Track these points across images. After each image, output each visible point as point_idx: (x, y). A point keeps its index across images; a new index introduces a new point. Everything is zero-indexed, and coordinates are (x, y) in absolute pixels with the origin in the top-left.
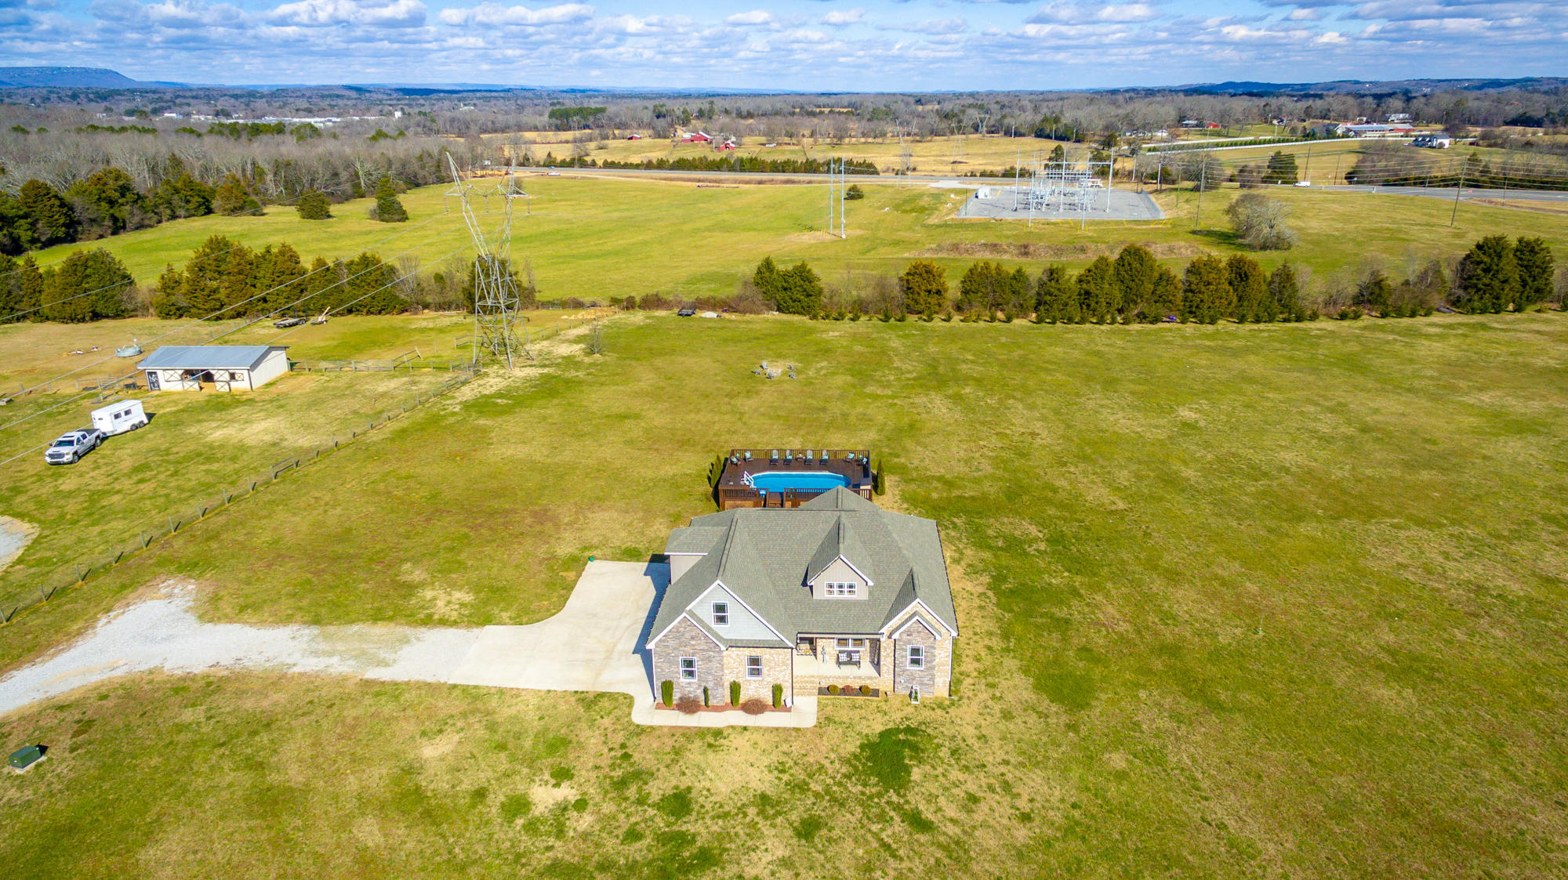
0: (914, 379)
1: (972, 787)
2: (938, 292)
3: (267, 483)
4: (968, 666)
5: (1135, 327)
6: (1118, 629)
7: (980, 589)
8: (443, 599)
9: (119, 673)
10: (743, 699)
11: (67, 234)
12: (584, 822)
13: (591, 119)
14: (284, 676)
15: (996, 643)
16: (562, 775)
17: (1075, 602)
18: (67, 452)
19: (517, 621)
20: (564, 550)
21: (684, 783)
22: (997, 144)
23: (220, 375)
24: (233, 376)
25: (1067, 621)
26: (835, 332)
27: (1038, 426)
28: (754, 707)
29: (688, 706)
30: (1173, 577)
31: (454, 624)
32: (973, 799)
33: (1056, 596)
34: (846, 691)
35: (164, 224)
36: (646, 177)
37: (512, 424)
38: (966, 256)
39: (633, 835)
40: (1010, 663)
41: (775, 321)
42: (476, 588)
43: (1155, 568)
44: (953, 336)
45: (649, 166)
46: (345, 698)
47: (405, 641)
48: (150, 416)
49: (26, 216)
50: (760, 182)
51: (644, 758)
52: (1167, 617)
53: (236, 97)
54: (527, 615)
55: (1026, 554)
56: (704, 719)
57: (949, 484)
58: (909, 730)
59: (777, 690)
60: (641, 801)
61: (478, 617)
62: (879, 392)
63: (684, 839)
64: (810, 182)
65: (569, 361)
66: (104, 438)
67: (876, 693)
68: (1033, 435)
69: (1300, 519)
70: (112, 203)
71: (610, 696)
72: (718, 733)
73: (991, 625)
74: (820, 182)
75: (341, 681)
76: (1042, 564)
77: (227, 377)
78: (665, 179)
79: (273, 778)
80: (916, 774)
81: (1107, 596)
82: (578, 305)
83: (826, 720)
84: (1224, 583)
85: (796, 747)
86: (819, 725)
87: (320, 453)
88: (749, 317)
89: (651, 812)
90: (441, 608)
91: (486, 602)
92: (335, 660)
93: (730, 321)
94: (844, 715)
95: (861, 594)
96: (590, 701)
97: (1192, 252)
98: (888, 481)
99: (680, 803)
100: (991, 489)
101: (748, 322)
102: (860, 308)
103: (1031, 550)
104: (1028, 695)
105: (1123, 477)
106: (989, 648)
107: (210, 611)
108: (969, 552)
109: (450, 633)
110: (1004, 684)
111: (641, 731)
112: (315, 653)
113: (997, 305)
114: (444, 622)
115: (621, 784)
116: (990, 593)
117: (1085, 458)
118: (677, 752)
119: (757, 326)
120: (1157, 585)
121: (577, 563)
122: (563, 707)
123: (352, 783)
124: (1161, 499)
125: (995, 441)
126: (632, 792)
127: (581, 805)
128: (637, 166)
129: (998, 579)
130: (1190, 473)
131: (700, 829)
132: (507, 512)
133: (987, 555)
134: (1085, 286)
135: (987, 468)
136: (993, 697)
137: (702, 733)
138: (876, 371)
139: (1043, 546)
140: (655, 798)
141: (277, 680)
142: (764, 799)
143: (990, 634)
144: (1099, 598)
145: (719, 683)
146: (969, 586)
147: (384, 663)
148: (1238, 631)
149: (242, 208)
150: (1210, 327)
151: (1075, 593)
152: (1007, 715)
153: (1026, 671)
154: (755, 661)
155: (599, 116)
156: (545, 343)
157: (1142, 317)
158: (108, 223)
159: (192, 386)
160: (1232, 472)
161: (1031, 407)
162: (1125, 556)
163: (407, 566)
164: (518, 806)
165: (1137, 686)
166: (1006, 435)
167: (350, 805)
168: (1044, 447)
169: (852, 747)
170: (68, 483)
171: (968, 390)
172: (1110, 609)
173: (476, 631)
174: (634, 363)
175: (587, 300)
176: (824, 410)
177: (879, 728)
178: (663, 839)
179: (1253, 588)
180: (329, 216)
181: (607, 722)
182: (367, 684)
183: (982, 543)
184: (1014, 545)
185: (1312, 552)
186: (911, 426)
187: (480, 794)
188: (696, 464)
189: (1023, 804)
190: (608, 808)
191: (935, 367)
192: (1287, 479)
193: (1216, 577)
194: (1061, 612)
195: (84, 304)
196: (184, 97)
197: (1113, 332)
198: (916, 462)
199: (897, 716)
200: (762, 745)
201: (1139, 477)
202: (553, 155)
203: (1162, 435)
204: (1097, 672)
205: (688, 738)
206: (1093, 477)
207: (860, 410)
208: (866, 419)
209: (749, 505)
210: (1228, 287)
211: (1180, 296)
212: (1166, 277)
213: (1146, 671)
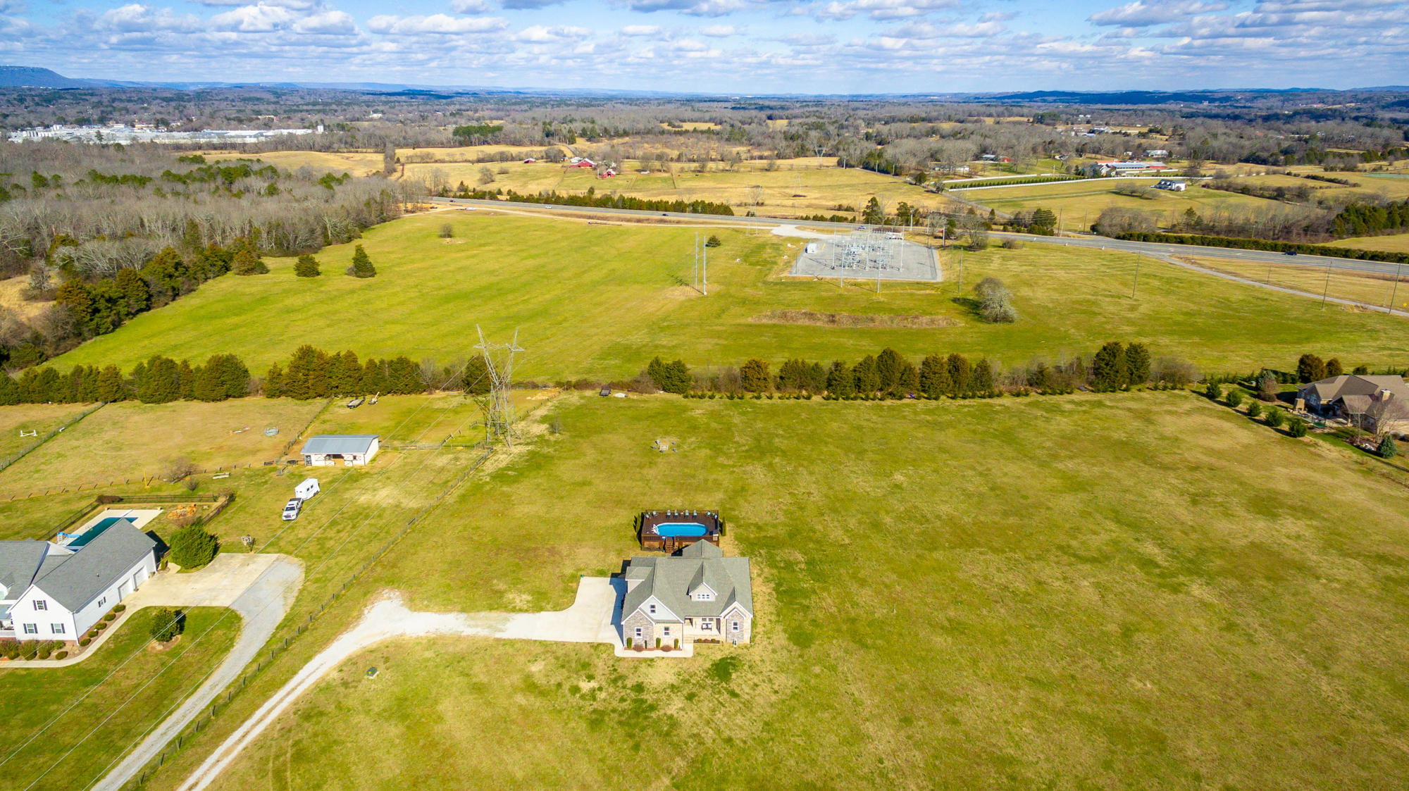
0: (747, 451)
1: (756, 681)
2: (765, 379)
3: (406, 534)
4: (760, 629)
5: (888, 402)
7: (769, 591)
8: (518, 599)
9: (388, 635)
10: (661, 645)
11: (147, 305)
12: (603, 695)
13: (491, 136)
14: (460, 637)
15: (773, 618)
16: (590, 678)
17: (813, 597)
19: (555, 609)
20: (569, 571)
21: (640, 679)
22: (832, 175)
23: (348, 457)
24: (354, 458)
25: (808, 607)
26: (700, 409)
27: (813, 488)
28: (667, 649)
29: (638, 648)
30: (863, 583)
31: (526, 611)
32: (756, 685)
33: (805, 594)
34: (706, 641)
35: (202, 287)
37: (522, 490)
38: (792, 322)
39: (623, 700)
40: (779, 628)
41: (663, 400)
42: (531, 592)
43: (854, 578)
44: (773, 413)
46: (491, 645)
47: (508, 620)
50: (639, 221)
51: (623, 670)
52: (855, 604)
54: (558, 607)
55: (794, 571)
56: (645, 654)
57: (759, 528)
58: (732, 658)
59: (676, 641)
60: (624, 687)
61: (537, 608)
62: (725, 463)
63: (643, 701)
64: (678, 222)
65: (542, 439)
67: (718, 642)
68: (809, 494)
69: (936, 549)
70: (171, 276)
71: (604, 644)
72: (652, 660)
73: (772, 609)
74: (687, 223)
75: (486, 639)
76: (801, 576)
77: (351, 458)
79: (474, 680)
80: (734, 676)
81: (829, 594)
82: (535, 386)
83: (697, 654)
84: (886, 586)
85: (685, 665)
86: (694, 656)
87: (424, 512)
88: (646, 396)
89: (629, 691)
90: (518, 604)
91: (538, 602)
92: (479, 629)
93: (633, 400)
94: (705, 652)
95: (712, 599)
96: (596, 647)
97: (947, 323)
98: (728, 527)
99: (639, 688)
100: (782, 531)
101: (645, 401)
102: (715, 385)
103: (796, 569)
104: (785, 642)
105: (852, 523)
106: (770, 620)
107: (413, 606)
108: (766, 570)
109: (526, 615)
110: (775, 637)
111: (619, 659)
113: (801, 387)
114: (521, 610)
115: (615, 681)
116: (774, 593)
117: (834, 511)
118: (636, 668)
119: (650, 405)
120: (854, 587)
121: (575, 578)
122: (584, 649)
123: (507, 682)
124: (868, 537)
125: (788, 499)
126: (620, 684)
127: (600, 689)
129: (779, 585)
130: (888, 520)
131: (649, 697)
132: (536, 549)
133: (775, 571)
134: (857, 374)
135: (782, 518)
136: (769, 643)
137: (645, 660)
138: (723, 445)
139: (803, 566)
140: (629, 686)
142: (672, 686)
143: (772, 613)
144: (825, 594)
145: (651, 639)
146: (764, 589)
147: (502, 631)
148: (885, 611)
149: (253, 269)
150: (934, 403)
151: (814, 592)
152: (774, 651)
153: (785, 631)
154: (667, 629)
155: (497, 133)
157: (892, 395)
158: (170, 293)
159: (331, 463)
160: (910, 519)
161: (811, 473)
162: (842, 571)
163: (495, 581)
164: (575, 690)
165: (834, 637)
166: (795, 494)
167: (510, 690)
168: (814, 502)
169: (708, 665)
170: (301, 533)
171: (777, 460)
172: (829, 600)
173: (538, 615)
174: (581, 441)
175: (539, 380)
176: (694, 477)
177: (719, 657)
178: (635, 701)
179: (898, 588)
180: (318, 274)
181: (604, 656)
182: (498, 640)
183: (772, 564)
184: (789, 566)
185: (934, 569)
186: (743, 489)
187: (559, 685)
188: (626, 517)
189: (776, 687)
191: (759, 441)
192: (938, 523)
193: (883, 583)
194: (806, 602)
197: (872, 408)
198: (744, 514)
199: (727, 652)
200: (671, 665)
201: (860, 523)
202: (465, 183)
203: (880, 493)
204: (817, 631)
205: (640, 663)
206: (836, 523)
207: (714, 476)
208: (717, 484)
209: (656, 544)
210: (948, 375)
211: (917, 380)
212: (909, 369)
213: (839, 630)
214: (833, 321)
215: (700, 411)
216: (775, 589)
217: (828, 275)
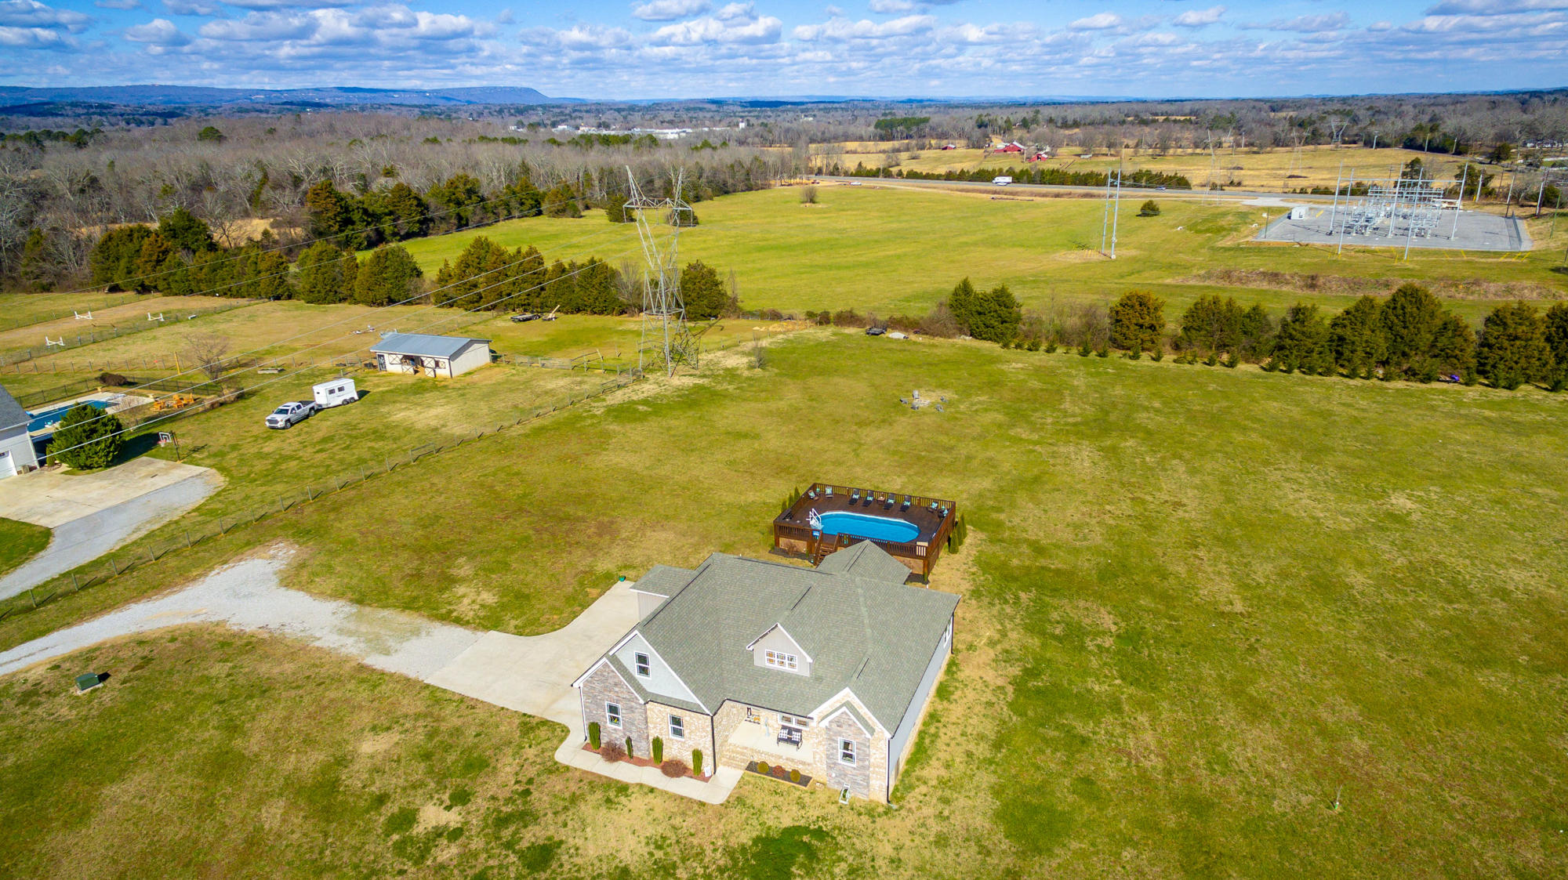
0: (1075, 424)
3: (406, 465)
4: (932, 771)
5: (1400, 384)
6: (1145, 763)
7: (1000, 682)
8: (470, 597)
9: (197, 620)
10: (666, 757)
11: (421, 229)
12: (448, 853)
13: (915, 128)
14: (304, 648)
15: (982, 750)
16: (461, 798)
17: (1109, 718)
18: (281, 419)
19: (519, 632)
20: (604, 565)
21: (562, 834)
22: (1352, 156)
23: (429, 362)
24: (437, 364)
25: (1085, 741)
26: (1017, 363)
27: (1189, 497)
28: (674, 769)
29: (613, 753)
30: (1257, 710)
31: (466, 624)
33: (1088, 707)
34: (778, 772)
35: (501, 223)
36: (943, 188)
37: (636, 432)
38: (1238, 285)
40: (986, 779)
41: (964, 348)
42: (504, 590)
43: (1236, 694)
44: (1154, 378)
45: (949, 177)
46: (338, 680)
47: (416, 632)
48: (362, 394)
49: (391, 213)
50: (1057, 196)
51: (540, 799)
52: (1220, 762)
53: (619, 110)
54: (531, 627)
55: (1082, 648)
56: (622, 771)
57: (1039, 550)
58: (819, 833)
59: (698, 757)
60: (509, 845)
61: (490, 621)
62: (1023, 436)
64: (1110, 197)
65: (731, 374)
66: (319, 409)
67: (805, 781)
68: (1178, 505)
69: (1486, 663)
71: (551, 726)
72: (623, 789)
73: (989, 729)
74: (1120, 196)
75: (343, 662)
76: (1094, 663)
77: (433, 364)
78: (957, 190)
79: (238, 743)
81: (1153, 720)
82: (776, 316)
83: (738, 800)
84: (1323, 732)
85: (689, 824)
86: (725, 805)
87: (463, 442)
88: (938, 340)
89: (513, 858)
90: (465, 608)
91: (503, 607)
92: (351, 641)
93: (915, 343)
94: (757, 799)
96: (530, 726)
97: (1539, 294)
98: (972, 539)
99: (543, 856)
100: (1086, 565)
101: (934, 346)
102: (1062, 337)
103: (1090, 645)
104: (981, 823)
105: (1262, 571)
106: (969, 754)
107: (294, 578)
108: (1014, 635)
109: (458, 632)
110: (962, 802)
111: (555, 769)
112: (341, 631)
113: (1222, 347)
114: (459, 621)
115: (502, 821)
116: (1010, 689)
117: (1226, 542)
118: (574, 799)
119: (938, 351)
120: (1228, 716)
121: (607, 581)
122: (504, 728)
123: (291, 763)
124: (1299, 607)
125: (1126, 507)
126: (506, 833)
127: (456, 834)
128: (938, 177)
129: (1030, 673)
130: (1358, 579)
132: (577, 519)
133: (1035, 642)
134: (1339, 331)
135: (1097, 538)
136: (940, 816)
137: (609, 783)
138: (1035, 410)
139: (1108, 642)
140: (524, 845)
141: (297, 650)
142: (624, 874)
143: (981, 737)
144: (1143, 719)
145: (642, 736)
146: (990, 675)
147: (387, 652)
148: (1305, 800)
149: (564, 210)
150: (1504, 394)
151: (1116, 707)
152: (941, 841)
153: (997, 791)
155: (922, 126)
156: (719, 354)
157: (1411, 374)
158: (454, 221)
159: (409, 369)
160: (1421, 585)
161: (1193, 472)
162: (1207, 670)
163: (462, 560)
164: (404, 820)
165: (1128, 841)
166: (1143, 502)
167: (277, 783)
168: (1182, 520)
169: (745, 838)
170: (270, 447)
171: (1131, 443)
172: (1149, 737)
173: (480, 634)
174: (788, 381)
175: (785, 312)
176: (950, 449)
177: (787, 822)
179: (1359, 745)
180: (632, 220)
181: (531, 752)
182: (362, 668)
183: (1036, 624)
184: (1074, 636)
185: (1479, 712)
186: (1036, 480)
187: (381, 800)
188: (779, 492)
190: (477, 844)
191: (1107, 413)
192: (1500, 607)
193: (1316, 720)
194: (1082, 728)
195: (381, 292)
196: (580, 111)
197: (1361, 389)
198: (1016, 521)
199: (813, 813)
200: (658, 813)
201: (1284, 575)
202: (864, 165)
203: (1346, 524)
204: (1089, 810)
205: (593, 788)
206: (1222, 567)
207: (990, 453)
208: (990, 464)
209: (802, 546)
210: (1542, 344)
211: (1471, 350)
212: (1453, 327)
213: (1150, 825)
214: (1313, 286)
215: (1020, 365)
216: (1019, 685)
217: (1318, 241)
